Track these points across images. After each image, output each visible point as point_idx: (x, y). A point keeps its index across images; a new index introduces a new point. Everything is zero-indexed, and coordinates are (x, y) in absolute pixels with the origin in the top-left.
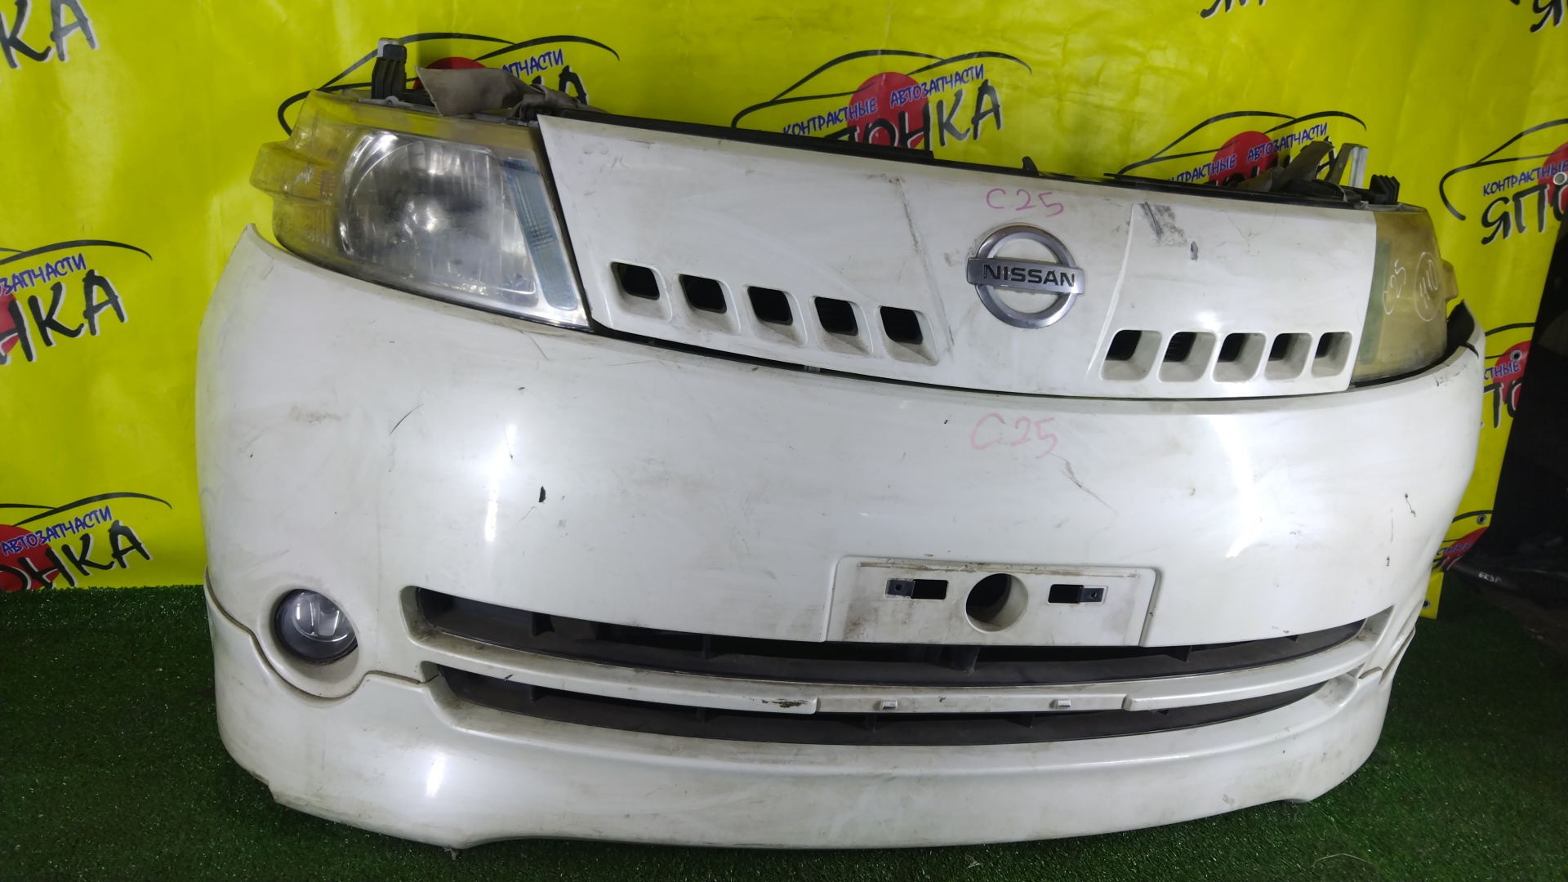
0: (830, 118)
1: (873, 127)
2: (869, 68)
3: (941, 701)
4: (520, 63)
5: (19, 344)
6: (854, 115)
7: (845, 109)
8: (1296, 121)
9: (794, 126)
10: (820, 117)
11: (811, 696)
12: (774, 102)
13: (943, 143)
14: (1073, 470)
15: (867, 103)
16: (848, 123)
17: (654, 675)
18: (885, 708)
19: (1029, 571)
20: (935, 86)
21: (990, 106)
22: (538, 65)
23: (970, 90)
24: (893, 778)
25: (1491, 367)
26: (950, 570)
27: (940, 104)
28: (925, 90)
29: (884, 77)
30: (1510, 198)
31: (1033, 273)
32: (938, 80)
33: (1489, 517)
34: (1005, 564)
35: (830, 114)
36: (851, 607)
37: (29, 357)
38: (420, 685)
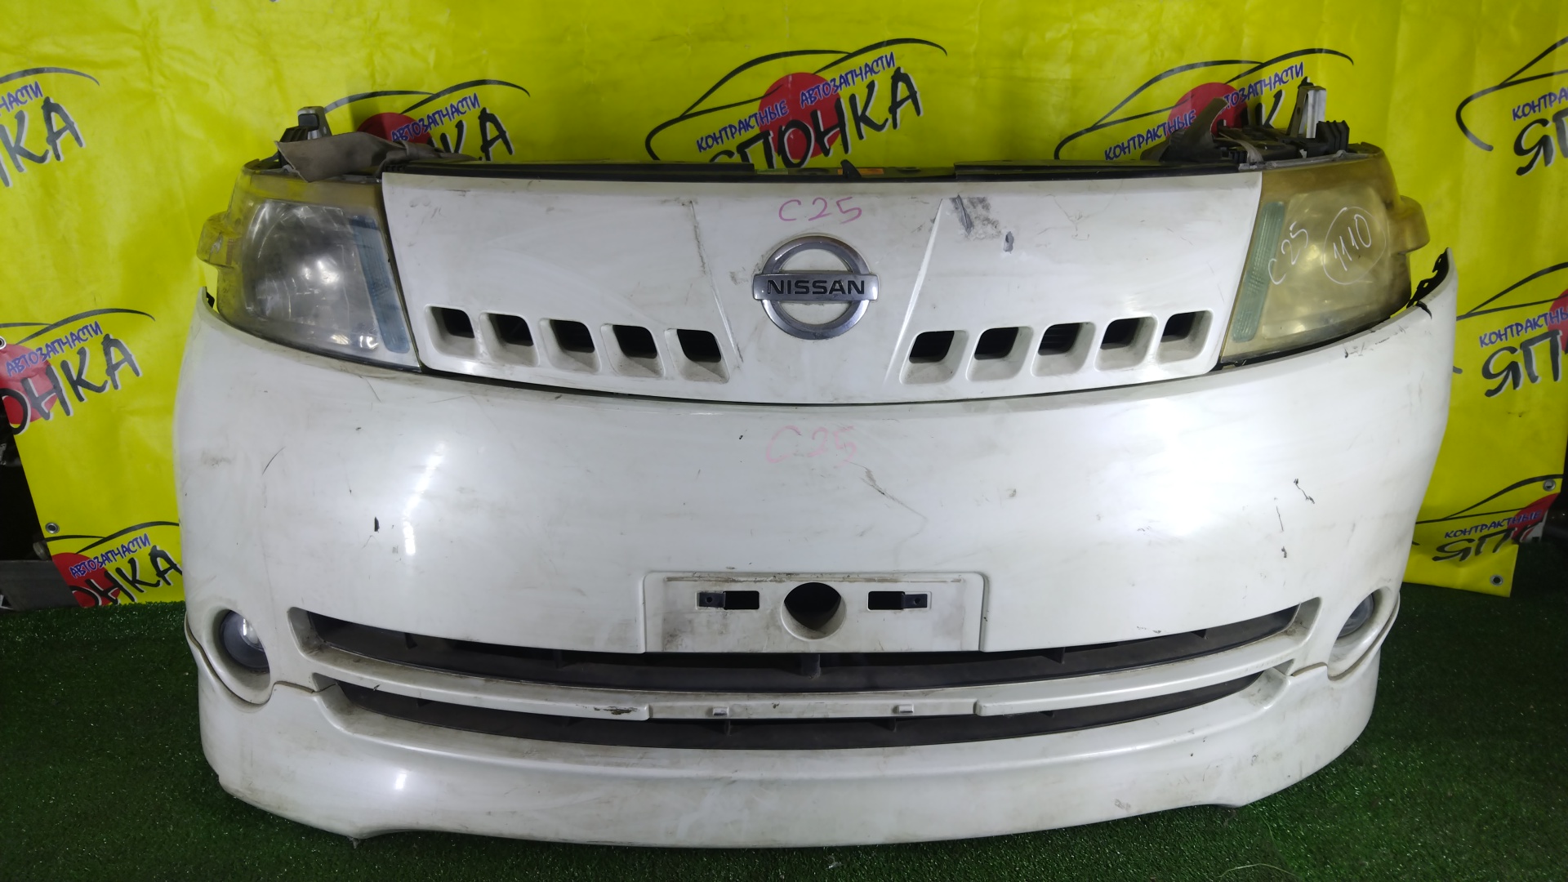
0: (742, 126)
1: (786, 130)
2: (774, 72)
3: (775, 707)
4: (441, 111)
5: (58, 403)
6: (765, 120)
7: (755, 115)
8: (1262, 65)
9: (707, 138)
10: (731, 126)
11: (641, 703)
12: (683, 117)
13: (861, 137)
14: (875, 477)
15: (776, 106)
16: (761, 129)
17: (502, 684)
18: (716, 714)
19: (841, 580)
20: (844, 80)
21: (907, 93)
22: (458, 111)
23: (883, 80)
24: (734, 782)
25: (1546, 312)
26: (759, 581)
27: (853, 99)
28: (834, 85)
29: (790, 79)
30: (1550, 118)
31: (817, 284)
32: (846, 75)
33: (1559, 482)
34: (815, 574)
35: (740, 122)
36: (665, 620)
37: (68, 413)
38: (314, 694)
